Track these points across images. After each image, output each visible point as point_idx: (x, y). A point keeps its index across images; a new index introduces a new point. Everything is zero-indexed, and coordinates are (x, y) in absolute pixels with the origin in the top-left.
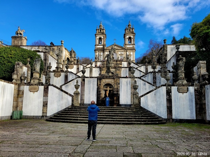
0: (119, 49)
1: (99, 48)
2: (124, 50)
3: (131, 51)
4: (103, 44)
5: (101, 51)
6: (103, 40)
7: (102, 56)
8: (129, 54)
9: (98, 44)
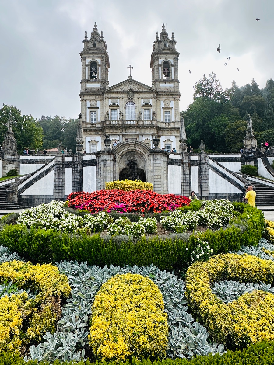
1: (91, 88)
3: (171, 97)
4: (100, 79)
5: (97, 97)
6: (100, 67)
7: (99, 110)
8: (165, 105)
9: (89, 78)
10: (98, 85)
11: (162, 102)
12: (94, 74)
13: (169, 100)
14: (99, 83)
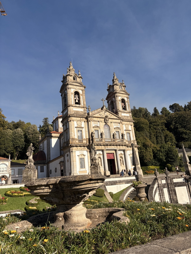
0: (112, 117)
1: (77, 112)
2: (120, 121)
3: (129, 123)
4: (82, 105)
5: (82, 119)
6: (82, 96)
7: (84, 129)
8: (126, 128)
9: (75, 103)
10: (82, 110)
11: (124, 126)
12: (77, 101)
13: (128, 125)
14: (83, 108)
